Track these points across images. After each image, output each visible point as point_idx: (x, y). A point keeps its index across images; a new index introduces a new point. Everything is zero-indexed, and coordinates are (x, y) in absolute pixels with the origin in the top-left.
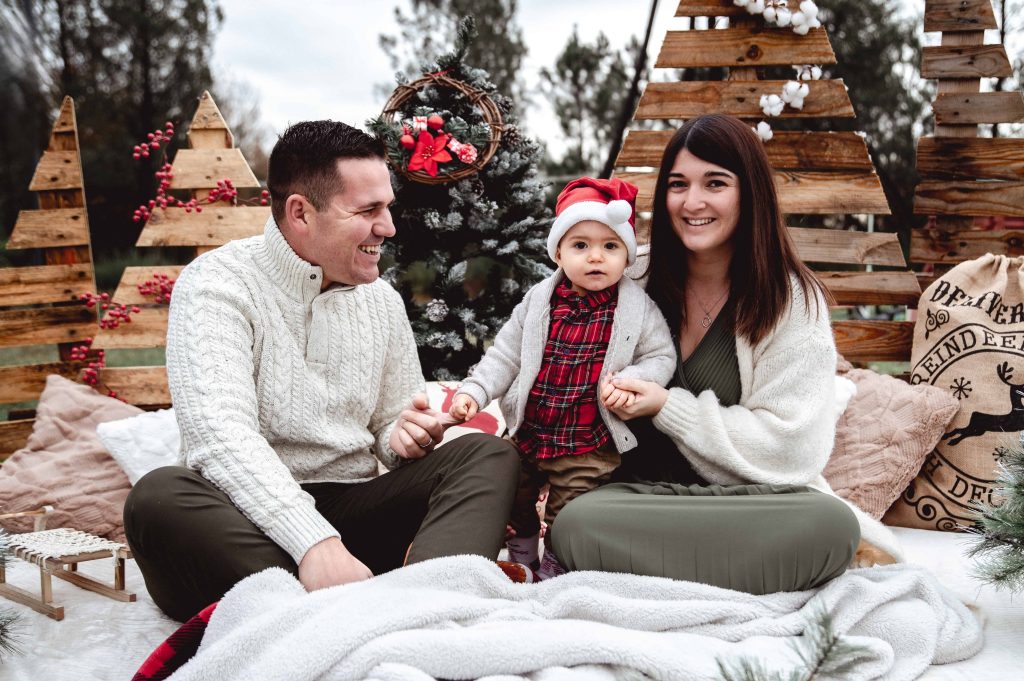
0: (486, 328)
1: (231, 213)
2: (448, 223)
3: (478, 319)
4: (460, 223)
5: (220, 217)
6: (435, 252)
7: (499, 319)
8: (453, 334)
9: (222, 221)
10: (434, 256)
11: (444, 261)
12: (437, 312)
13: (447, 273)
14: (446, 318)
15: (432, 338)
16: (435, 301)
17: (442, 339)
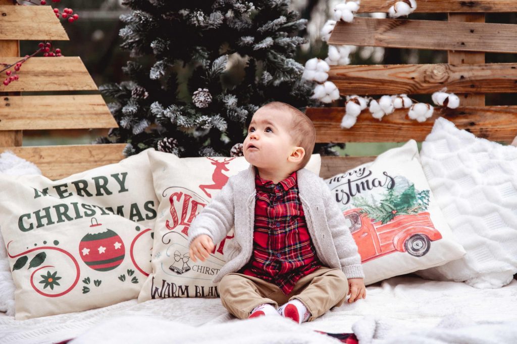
0: (246, 112)
1: (14, 11)
2: (210, 22)
3: (239, 104)
4: (221, 22)
5: (4, 15)
6: (198, 48)
7: (256, 105)
8: (218, 117)
9: (6, 18)
10: (197, 51)
11: (206, 56)
12: (202, 99)
13: (210, 66)
14: (210, 104)
15: (201, 119)
16: (200, 89)
17: (209, 121)
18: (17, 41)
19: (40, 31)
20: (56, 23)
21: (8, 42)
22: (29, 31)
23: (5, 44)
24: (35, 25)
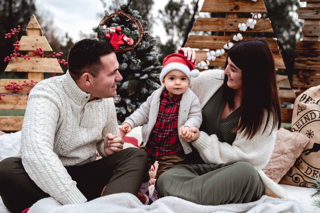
0: (135, 106)
1: (41, 60)
2: (122, 67)
3: (132, 103)
4: (126, 67)
5: (37, 62)
7: (140, 103)
8: (122, 108)
9: (38, 63)
12: (117, 99)
13: (121, 85)
14: (120, 102)
17: (119, 109)
18: (42, 73)
19: (51, 69)
20: (58, 66)
21: (38, 73)
22: (47, 69)
23: (37, 74)
24: (49, 66)
